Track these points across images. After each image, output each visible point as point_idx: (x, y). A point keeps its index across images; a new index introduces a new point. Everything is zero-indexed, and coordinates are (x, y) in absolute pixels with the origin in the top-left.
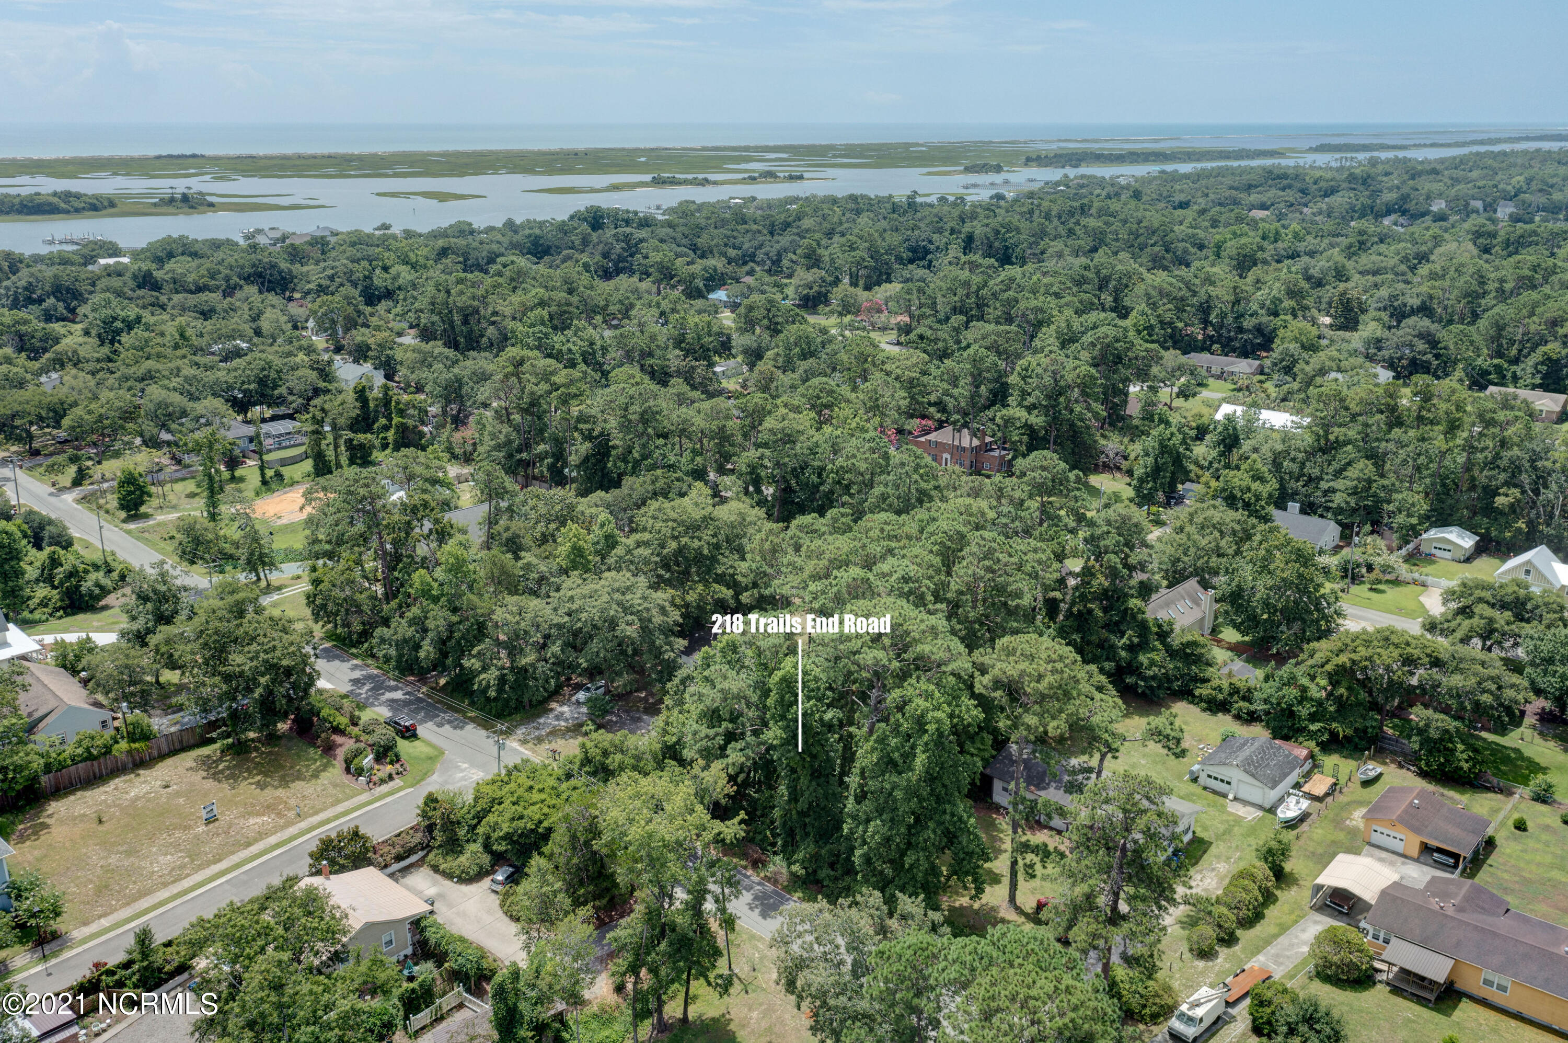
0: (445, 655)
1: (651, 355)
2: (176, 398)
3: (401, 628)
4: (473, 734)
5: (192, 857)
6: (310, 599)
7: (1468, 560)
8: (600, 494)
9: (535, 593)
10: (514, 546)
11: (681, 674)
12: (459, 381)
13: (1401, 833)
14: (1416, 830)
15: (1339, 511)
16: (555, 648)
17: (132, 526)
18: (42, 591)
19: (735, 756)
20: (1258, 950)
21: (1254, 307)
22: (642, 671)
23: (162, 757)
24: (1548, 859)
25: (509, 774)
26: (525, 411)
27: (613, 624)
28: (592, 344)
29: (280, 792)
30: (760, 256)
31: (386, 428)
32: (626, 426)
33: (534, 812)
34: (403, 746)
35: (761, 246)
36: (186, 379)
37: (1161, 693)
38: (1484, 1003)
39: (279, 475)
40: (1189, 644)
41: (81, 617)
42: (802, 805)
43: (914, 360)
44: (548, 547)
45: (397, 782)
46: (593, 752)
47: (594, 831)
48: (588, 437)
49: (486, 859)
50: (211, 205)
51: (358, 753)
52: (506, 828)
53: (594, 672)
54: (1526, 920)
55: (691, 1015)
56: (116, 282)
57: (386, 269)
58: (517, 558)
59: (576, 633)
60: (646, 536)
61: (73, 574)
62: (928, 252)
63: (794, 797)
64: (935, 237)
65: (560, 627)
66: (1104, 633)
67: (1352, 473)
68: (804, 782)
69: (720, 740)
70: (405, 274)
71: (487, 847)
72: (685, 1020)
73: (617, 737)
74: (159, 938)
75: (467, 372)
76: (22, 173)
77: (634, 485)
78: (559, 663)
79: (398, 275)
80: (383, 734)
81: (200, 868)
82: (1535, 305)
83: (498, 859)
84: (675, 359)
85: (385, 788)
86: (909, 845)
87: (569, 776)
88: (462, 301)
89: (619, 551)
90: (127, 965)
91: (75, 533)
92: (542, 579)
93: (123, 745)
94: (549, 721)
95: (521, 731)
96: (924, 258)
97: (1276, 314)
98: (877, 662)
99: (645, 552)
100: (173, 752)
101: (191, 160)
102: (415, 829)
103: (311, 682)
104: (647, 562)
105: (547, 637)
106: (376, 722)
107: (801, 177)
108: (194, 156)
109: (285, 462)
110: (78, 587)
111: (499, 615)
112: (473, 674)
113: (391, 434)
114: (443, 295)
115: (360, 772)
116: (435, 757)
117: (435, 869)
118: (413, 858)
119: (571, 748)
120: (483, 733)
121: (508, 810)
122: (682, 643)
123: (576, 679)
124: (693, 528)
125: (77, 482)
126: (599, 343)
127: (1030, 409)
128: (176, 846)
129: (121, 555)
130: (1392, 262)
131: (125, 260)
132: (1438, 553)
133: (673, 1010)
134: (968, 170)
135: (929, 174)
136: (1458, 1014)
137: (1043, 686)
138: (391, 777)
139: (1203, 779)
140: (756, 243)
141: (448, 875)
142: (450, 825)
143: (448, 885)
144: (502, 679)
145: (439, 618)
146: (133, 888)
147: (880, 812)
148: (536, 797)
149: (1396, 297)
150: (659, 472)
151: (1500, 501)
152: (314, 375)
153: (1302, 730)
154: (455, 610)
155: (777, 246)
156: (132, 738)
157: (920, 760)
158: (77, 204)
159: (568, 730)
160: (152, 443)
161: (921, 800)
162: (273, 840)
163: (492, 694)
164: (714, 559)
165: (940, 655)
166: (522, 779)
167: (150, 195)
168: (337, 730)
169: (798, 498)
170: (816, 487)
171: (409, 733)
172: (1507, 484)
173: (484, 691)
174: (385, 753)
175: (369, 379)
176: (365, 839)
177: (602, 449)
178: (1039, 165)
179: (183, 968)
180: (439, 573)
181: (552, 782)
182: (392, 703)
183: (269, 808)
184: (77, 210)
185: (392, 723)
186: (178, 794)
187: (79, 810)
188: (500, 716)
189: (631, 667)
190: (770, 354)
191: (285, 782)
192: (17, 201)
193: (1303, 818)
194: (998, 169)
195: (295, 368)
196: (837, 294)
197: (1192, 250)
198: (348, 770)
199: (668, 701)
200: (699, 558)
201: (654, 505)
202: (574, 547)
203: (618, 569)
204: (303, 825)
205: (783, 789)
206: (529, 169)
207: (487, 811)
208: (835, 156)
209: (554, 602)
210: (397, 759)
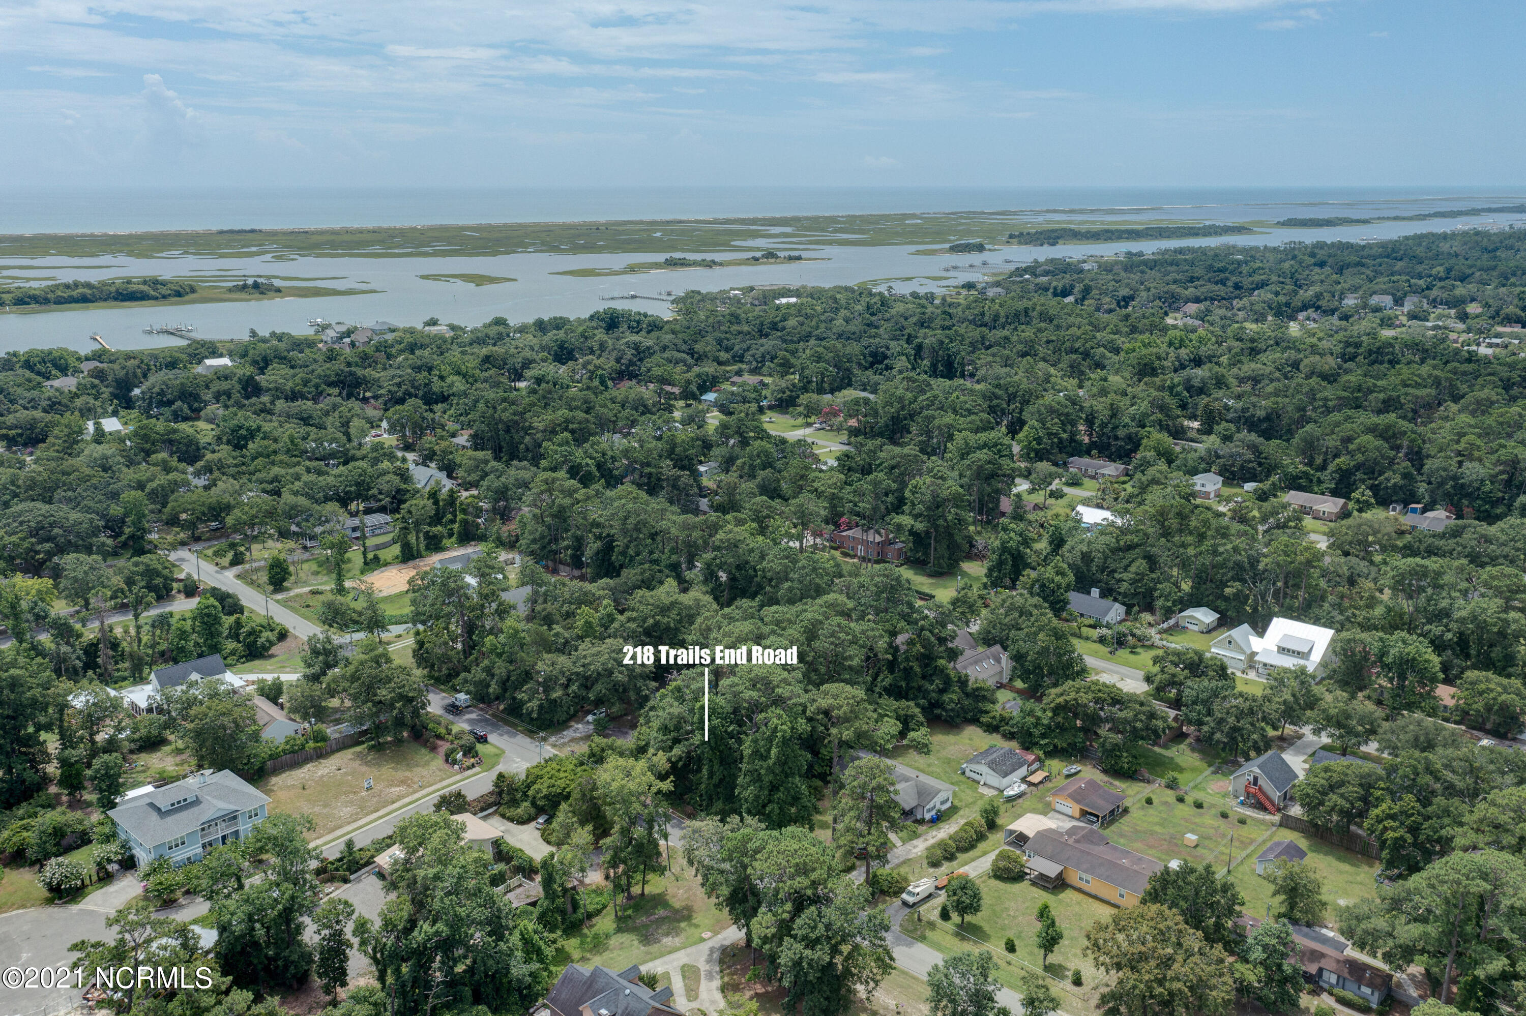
0: (505, 690)
1: (648, 464)
2: (302, 501)
3: (477, 673)
4: (522, 740)
5: (362, 808)
6: (415, 653)
7: (1209, 632)
8: (606, 580)
9: (561, 651)
10: (549, 621)
11: (651, 703)
12: (506, 488)
13: (1070, 803)
14: (1078, 801)
15: (1125, 595)
16: (574, 687)
17: (279, 597)
18: (231, 645)
19: (677, 751)
20: (966, 864)
21: (1127, 420)
22: (629, 703)
23: (333, 752)
24: (1157, 820)
25: (546, 761)
26: (554, 516)
27: (610, 673)
28: (604, 454)
29: (408, 774)
30: (748, 357)
31: (453, 521)
32: (625, 532)
33: (561, 783)
34: (479, 747)
35: (748, 349)
36: (306, 484)
37: (958, 720)
38: (1080, 890)
39: (376, 558)
40: (978, 689)
41: (257, 663)
42: (716, 780)
43: (834, 480)
44: (569, 621)
45: (477, 769)
46: (596, 749)
47: (594, 788)
48: (599, 537)
49: (533, 811)
50: (278, 290)
51: (453, 751)
52: (545, 791)
53: (599, 702)
54: (1115, 848)
55: (646, 892)
56: (225, 385)
57: (442, 378)
58: (550, 629)
59: (587, 678)
60: (634, 614)
61: (252, 633)
62: (886, 357)
63: (711, 775)
64: (892, 344)
65: (578, 674)
66: (921, 682)
67: (1133, 569)
68: (716, 768)
69: (669, 743)
70: (459, 384)
71: (534, 804)
72: (643, 894)
73: (609, 741)
74: (357, 846)
75: (512, 480)
76: (104, 252)
77: (630, 574)
78: (576, 696)
79: (453, 383)
80: (468, 739)
81: (367, 814)
82: (1338, 424)
83: (540, 811)
84: (667, 468)
85: (470, 772)
86: (770, 801)
87: (582, 764)
88: (506, 416)
89: (616, 625)
90: (340, 860)
91: (244, 602)
92: (567, 642)
93: (311, 744)
94: (568, 734)
95: (553, 739)
96: (881, 362)
97: (1143, 426)
98: (751, 697)
99: (633, 625)
100: (339, 750)
101: (251, 236)
102: (492, 793)
103: (424, 706)
104: (634, 632)
105: (569, 680)
106: (463, 732)
107: (799, 258)
108: (252, 231)
109: (378, 547)
110: (255, 642)
111: (540, 666)
112: (522, 703)
113: (456, 526)
114: (491, 411)
115: (455, 762)
116: (499, 754)
117: (503, 816)
118: (490, 811)
119: (582, 749)
120: (528, 740)
121: (547, 782)
122: (654, 684)
123: (587, 707)
124: (664, 610)
125: (235, 562)
126: (610, 453)
127: (916, 517)
128: (351, 802)
129: (277, 619)
130: (1268, 370)
131: (225, 361)
132: (1190, 626)
133: (636, 890)
134: (955, 249)
135: (918, 253)
136: (1062, 896)
137: (841, 713)
138: (473, 766)
139: (968, 773)
140: (744, 346)
141: (511, 820)
142: (512, 790)
143: (510, 825)
144: (541, 706)
145: (501, 668)
146: (331, 825)
147: (754, 781)
148: (562, 775)
149: (1247, 409)
150: (646, 566)
151: (1228, 591)
152: (397, 479)
153: (1036, 743)
154: (511, 662)
155: (762, 349)
156: (316, 740)
157: (774, 751)
158: (164, 291)
159: (581, 739)
160: (284, 534)
161: (776, 775)
162: (407, 800)
163: (535, 715)
164: (677, 630)
165: (787, 695)
166: (554, 765)
167: (222, 278)
168: (439, 737)
169: (742, 584)
170: (752, 578)
171: (483, 740)
172: (1234, 579)
173: (530, 714)
174: (469, 751)
175: (438, 483)
176: (464, 797)
177: (608, 548)
178: (1020, 243)
179: (368, 863)
180: (502, 638)
181: (571, 767)
182: (470, 721)
183: (403, 782)
184: (164, 297)
185: (472, 732)
186: (346, 774)
187: (290, 782)
188: (541, 728)
189: (621, 700)
190: (739, 462)
191: (409, 767)
192: (113, 289)
193: (1020, 796)
194: (980, 248)
195: (384, 473)
196: (804, 399)
197: (1108, 355)
198: (447, 761)
199: (642, 720)
200: (668, 629)
201: (639, 593)
202: (586, 622)
203: (615, 637)
204: (424, 792)
205: (705, 771)
206: (554, 248)
207: (534, 783)
208: (836, 231)
209: (573, 658)
210: (476, 755)
